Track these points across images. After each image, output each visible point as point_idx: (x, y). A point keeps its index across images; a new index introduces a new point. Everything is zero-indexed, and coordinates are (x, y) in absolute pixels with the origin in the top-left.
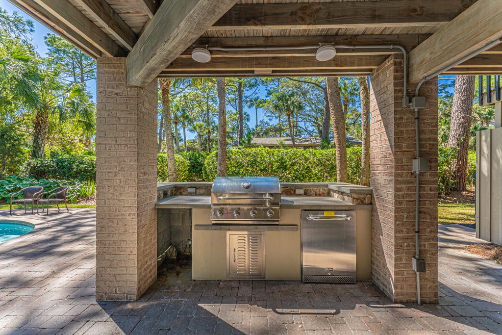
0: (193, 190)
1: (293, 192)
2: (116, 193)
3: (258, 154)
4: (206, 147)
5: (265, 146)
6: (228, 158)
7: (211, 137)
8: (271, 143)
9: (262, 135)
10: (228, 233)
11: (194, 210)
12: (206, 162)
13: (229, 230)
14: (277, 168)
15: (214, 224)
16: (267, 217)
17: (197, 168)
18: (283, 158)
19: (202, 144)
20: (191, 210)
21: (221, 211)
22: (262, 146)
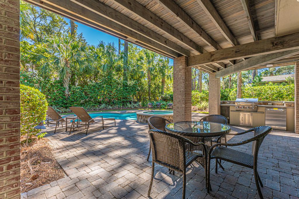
0: (229, 103)
1: (267, 104)
2: (213, 101)
3: (262, 90)
4: (228, 85)
5: (274, 83)
6: (243, 92)
7: (232, 78)
8: (282, 79)
9: (275, 73)
10: (240, 113)
11: (230, 107)
12: (230, 94)
13: (241, 112)
14: (276, 97)
15: (236, 110)
16: (253, 109)
17: (223, 98)
18: (280, 91)
19: (225, 83)
20: (230, 106)
21: (238, 107)
22: (271, 83)
